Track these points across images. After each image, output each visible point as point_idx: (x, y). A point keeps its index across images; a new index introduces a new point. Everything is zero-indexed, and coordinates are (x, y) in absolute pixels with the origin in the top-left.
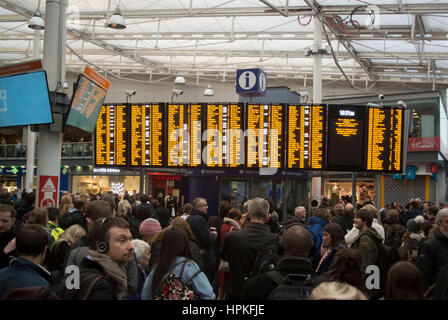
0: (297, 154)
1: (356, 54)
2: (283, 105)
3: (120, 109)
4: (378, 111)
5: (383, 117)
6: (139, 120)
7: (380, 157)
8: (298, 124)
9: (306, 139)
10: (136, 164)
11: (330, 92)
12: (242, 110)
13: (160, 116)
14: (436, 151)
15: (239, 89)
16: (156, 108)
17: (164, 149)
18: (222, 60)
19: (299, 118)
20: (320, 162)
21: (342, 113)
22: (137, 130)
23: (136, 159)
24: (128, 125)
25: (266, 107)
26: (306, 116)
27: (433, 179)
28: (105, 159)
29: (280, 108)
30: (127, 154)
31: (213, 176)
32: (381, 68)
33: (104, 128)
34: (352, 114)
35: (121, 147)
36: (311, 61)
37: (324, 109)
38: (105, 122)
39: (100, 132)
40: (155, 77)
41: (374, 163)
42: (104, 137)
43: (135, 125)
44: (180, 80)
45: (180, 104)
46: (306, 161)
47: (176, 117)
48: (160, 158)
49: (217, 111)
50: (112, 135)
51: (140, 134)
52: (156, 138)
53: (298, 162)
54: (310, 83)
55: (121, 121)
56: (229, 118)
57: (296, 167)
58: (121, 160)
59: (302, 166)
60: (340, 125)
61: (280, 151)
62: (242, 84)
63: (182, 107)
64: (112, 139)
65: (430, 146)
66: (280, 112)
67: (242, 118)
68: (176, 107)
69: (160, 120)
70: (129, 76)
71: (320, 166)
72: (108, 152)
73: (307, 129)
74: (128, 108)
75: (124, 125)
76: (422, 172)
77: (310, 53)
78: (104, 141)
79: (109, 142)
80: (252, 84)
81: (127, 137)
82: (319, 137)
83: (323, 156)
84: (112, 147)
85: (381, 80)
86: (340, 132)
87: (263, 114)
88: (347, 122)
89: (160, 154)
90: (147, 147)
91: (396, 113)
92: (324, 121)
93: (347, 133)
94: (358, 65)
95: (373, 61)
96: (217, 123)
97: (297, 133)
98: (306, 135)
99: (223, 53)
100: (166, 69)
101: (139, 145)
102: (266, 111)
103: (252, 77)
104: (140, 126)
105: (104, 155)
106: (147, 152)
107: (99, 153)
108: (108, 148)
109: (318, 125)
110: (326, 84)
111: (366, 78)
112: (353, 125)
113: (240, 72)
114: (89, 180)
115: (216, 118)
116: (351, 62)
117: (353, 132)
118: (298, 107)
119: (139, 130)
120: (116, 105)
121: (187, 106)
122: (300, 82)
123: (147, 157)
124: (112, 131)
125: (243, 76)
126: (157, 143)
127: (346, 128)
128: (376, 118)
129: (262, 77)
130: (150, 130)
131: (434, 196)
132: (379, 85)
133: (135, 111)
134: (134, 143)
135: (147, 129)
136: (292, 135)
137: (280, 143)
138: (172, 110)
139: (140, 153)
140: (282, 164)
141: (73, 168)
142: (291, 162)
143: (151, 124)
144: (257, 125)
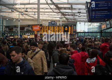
1: (65, 18)
14: (76, 31)
21: (66, 27)
23: (40, 33)
27: (75, 35)
47: (45, 28)
49: (51, 27)
62: (52, 23)
65: (75, 30)
67: (54, 28)
73: (62, 29)
76: (74, 34)
77: (60, 18)
87: (56, 27)
92: (64, 28)
93: (66, 30)
96: (51, 29)
97: (60, 29)
116: (65, 19)
121: (47, 26)
126: (43, 31)
129: (55, 22)
131: (75, 37)
136: (60, 30)
138: (45, 27)
144: (56, 29)
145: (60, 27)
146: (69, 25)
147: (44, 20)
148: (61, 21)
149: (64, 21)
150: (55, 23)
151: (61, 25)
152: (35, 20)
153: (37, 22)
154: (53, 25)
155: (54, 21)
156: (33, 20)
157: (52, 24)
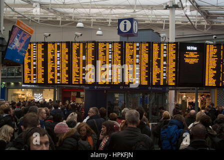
0: (158, 76)
1: (198, 7)
2: (149, 43)
3: (40, 46)
4: (212, 47)
5: (216, 51)
6: (53, 53)
7: (214, 78)
8: (159, 55)
9: (164, 65)
10: (51, 82)
11: (181, 32)
12: (122, 46)
13: (67, 50)
15: (120, 32)
16: (64, 45)
17: (69, 72)
18: (108, 11)
19: (160, 51)
20: (174, 81)
21: (189, 48)
22: (51, 60)
23: (51, 80)
24: (45, 56)
25: (138, 45)
26: (165, 50)
28: (30, 80)
29: (147, 45)
30: (45, 76)
31: (103, 90)
32: (215, 16)
33: (30, 58)
34: (195, 49)
35: (41, 71)
36: (168, 12)
37: (177, 46)
38: (30, 54)
39: (26, 61)
40: (63, 22)
41: (210, 81)
42: (29, 64)
43: (50, 56)
44: (80, 25)
45: (80, 42)
46: (165, 80)
47: (78, 51)
48: (67, 78)
49: (105, 47)
50: (35, 63)
51: (54, 63)
52: (64, 65)
53: (159, 81)
54: (167, 27)
55: (40, 54)
56: (113, 52)
57: (158, 84)
58: (41, 80)
59: (162, 83)
60: (187, 56)
61: (147, 74)
62: (122, 29)
63: (81, 45)
64: (34, 66)
66: (147, 47)
67: (122, 52)
68: (78, 44)
69: (67, 53)
70: (45, 22)
71: (174, 84)
72: (32, 75)
73: (165, 59)
74: (45, 45)
75: (43, 57)
77: (167, 7)
78: (30, 67)
79: (33, 67)
80: (128, 28)
81: (45, 64)
82: (174, 64)
83: (176, 77)
84: (35, 71)
85: (215, 24)
86: (187, 61)
87: (135, 49)
88: (192, 54)
89: (67, 76)
90: (58, 71)
92: (176, 54)
93: (191, 61)
94: (199, 14)
95: (210, 12)
96: (105, 55)
97: (159, 61)
98: (165, 63)
99: (109, 7)
100: (71, 17)
101: (53, 70)
102: (137, 47)
103: (129, 24)
104: (54, 57)
105: (29, 77)
106: (59, 74)
107: (26, 75)
108: (32, 72)
109: (172, 56)
110: (178, 27)
111: (205, 23)
112: (196, 56)
113: (120, 21)
114: (19, 92)
115: (105, 51)
116: (195, 12)
117: (196, 61)
118: (159, 44)
119: (53, 60)
120: (37, 43)
121: (85, 44)
122: (161, 26)
123: (59, 78)
124: (34, 61)
125: (122, 23)
126: (65, 69)
127: (191, 58)
128: (211, 51)
130: (60, 60)
132: (213, 28)
133: (50, 47)
134: (50, 69)
135: (59, 59)
136: (155, 63)
137: (147, 69)
138: (75, 46)
139: (54, 75)
140: (149, 82)
141: (8, 84)
142: (155, 81)
143: (61, 55)
144: (132, 57)
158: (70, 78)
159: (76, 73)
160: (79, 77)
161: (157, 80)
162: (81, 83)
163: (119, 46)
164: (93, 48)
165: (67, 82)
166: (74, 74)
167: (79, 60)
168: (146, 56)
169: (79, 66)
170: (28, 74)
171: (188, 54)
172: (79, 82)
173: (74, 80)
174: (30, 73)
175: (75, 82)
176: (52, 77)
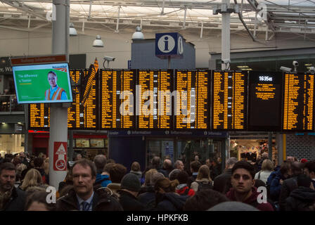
0: (221, 116)
2: (208, 71)
4: (292, 77)
5: (297, 82)
8: (222, 87)
9: (229, 101)
12: (171, 76)
17: (97, 112)
19: (223, 81)
20: (242, 124)
21: (261, 78)
23: (71, 122)
34: (271, 79)
45: (113, 70)
46: (230, 119)
48: (94, 121)
49: (148, 77)
52: (90, 102)
53: (222, 123)
57: (220, 128)
59: (226, 127)
60: (259, 89)
61: (206, 114)
63: (115, 73)
66: (206, 76)
67: (172, 84)
68: (109, 73)
69: (94, 87)
71: (242, 127)
79: (43, 107)
82: (241, 99)
84: (47, 112)
86: (259, 95)
88: (266, 87)
89: (94, 117)
90: (81, 111)
91: (309, 78)
92: (245, 86)
93: (265, 97)
96: (149, 88)
101: (73, 109)
105: (38, 120)
106: (82, 115)
107: (33, 118)
112: (271, 89)
115: (148, 83)
117: (271, 96)
118: (223, 73)
121: (120, 72)
123: (82, 119)
126: (91, 107)
127: (265, 93)
128: (291, 83)
136: (216, 97)
137: (206, 107)
138: (105, 76)
140: (208, 126)
142: (216, 123)
145: (217, 76)
146: (289, 64)
147: (100, 26)
148: (226, 35)
149: (248, 33)
150: (181, 50)
151: (226, 58)
152: (34, 23)
153: (50, 40)
154: (164, 64)
155: (175, 36)
156: (16, 22)
157: (158, 52)
158: (98, 121)
159: (107, 113)
160: (111, 118)
161: (220, 123)
162: (114, 126)
163: (168, 76)
164: (131, 78)
165: (94, 125)
166: (104, 114)
167: (111, 94)
168: (205, 89)
169: (111, 103)
170: (36, 116)
171: (261, 87)
172: (111, 125)
173: (104, 122)
174: (39, 116)
175: (106, 125)
176: (72, 119)
